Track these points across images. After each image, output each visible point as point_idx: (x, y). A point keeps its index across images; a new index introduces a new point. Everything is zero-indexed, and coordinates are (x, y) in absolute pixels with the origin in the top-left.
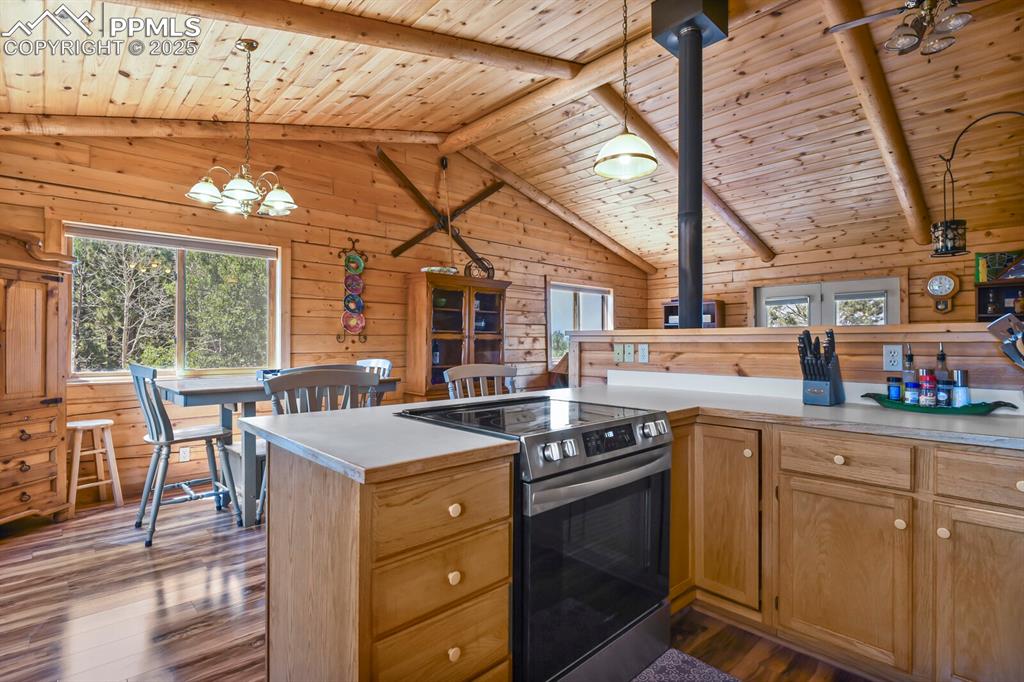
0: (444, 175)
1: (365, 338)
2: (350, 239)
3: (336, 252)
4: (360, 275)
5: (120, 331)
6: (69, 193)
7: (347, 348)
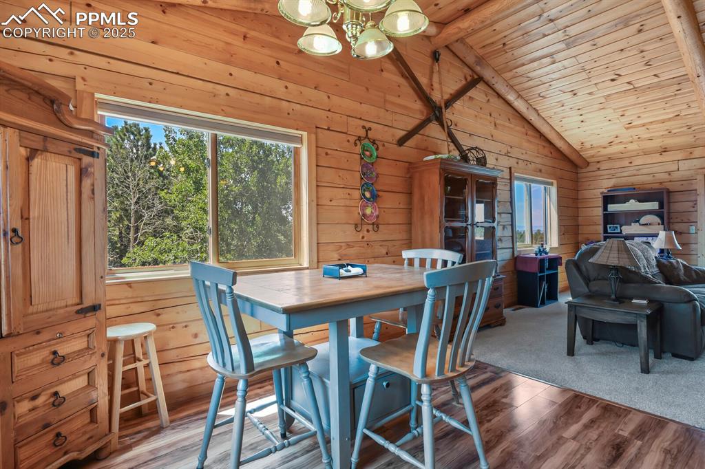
0: (436, 67)
1: (378, 227)
2: (364, 127)
3: (352, 139)
4: (372, 164)
5: (128, 228)
6: (102, 62)
7: (363, 237)
